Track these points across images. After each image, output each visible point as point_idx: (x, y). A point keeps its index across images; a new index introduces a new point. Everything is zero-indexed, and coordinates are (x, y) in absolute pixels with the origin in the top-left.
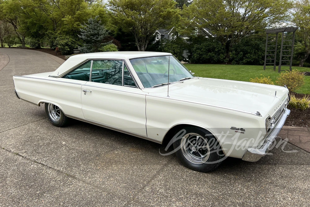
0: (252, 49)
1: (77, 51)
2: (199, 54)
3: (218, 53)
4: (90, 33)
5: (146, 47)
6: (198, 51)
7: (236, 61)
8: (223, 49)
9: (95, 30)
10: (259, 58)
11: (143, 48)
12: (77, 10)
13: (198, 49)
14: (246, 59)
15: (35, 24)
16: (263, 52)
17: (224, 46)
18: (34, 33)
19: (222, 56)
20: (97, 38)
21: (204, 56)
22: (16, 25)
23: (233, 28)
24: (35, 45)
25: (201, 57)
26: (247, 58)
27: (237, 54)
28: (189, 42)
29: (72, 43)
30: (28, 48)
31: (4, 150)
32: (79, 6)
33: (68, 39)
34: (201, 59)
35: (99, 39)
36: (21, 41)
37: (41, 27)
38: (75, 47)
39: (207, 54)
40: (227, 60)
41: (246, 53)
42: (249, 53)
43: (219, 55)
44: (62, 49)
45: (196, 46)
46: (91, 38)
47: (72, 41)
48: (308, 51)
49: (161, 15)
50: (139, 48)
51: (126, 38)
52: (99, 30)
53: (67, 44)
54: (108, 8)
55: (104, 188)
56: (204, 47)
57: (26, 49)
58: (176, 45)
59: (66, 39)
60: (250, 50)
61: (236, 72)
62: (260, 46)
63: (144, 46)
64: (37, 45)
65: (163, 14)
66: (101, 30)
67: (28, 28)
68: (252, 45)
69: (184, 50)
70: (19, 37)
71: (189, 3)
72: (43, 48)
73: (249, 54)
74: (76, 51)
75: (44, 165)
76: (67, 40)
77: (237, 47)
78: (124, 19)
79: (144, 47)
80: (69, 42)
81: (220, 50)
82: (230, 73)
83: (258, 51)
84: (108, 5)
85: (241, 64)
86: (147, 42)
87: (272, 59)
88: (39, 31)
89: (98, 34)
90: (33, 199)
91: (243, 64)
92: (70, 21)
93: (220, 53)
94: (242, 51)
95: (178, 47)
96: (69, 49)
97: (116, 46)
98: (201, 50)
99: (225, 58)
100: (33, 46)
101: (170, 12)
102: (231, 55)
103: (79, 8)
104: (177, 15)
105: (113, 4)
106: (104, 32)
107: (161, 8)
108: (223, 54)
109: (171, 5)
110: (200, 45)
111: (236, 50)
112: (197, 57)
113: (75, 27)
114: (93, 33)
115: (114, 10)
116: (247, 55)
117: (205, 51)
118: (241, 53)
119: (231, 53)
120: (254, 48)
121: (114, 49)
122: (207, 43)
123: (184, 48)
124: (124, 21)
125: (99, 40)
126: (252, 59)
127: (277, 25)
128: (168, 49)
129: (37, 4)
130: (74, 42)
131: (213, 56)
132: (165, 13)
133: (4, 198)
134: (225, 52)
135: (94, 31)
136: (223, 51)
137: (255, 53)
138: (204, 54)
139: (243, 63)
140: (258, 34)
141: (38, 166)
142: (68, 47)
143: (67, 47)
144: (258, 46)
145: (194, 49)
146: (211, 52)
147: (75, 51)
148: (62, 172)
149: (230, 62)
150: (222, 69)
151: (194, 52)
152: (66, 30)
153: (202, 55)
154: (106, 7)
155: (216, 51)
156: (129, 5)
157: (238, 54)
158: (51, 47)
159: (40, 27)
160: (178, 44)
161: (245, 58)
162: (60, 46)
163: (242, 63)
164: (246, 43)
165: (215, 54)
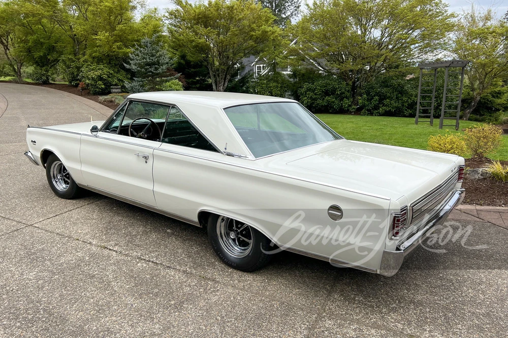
0: (393, 92)
1: (117, 88)
2: (311, 97)
3: (341, 97)
4: (145, 60)
5: (226, 85)
6: (309, 94)
7: (368, 110)
8: (348, 91)
9: (153, 56)
10: (403, 105)
11: (222, 87)
12: (119, 24)
13: (309, 90)
14: (384, 108)
15: (42, 44)
16: (409, 98)
17: (349, 86)
18: (41, 57)
19: (346, 103)
20: (156, 69)
21: (319, 101)
22: (7, 45)
23: (363, 59)
24: (41, 78)
25: (313, 103)
26: (386, 106)
27: (369, 100)
28: (292, 80)
29: (109, 77)
30: (28, 83)
31: (81, 242)
32: (121, 17)
33: (102, 69)
34: (314, 105)
35: (160, 70)
36: (15, 71)
37: (52, 49)
38: (114, 83)
39: (323, 99)
40: (354, 108)
41: (382, 98)
42: (388, 98)
43: (342, 100)
44: (92, 85)
45: (306, 86)
46: (146, 70)
47: (109, 73)
48: (476, 97)
49: (252, 35)
50: (214, 87)
51: (192, 70)
52: (159, 57)
53: (100, 78)
54: (167, 22)
55: (269, 295)
56: (319, 88)
57: (24, 84)
58: (275, 84)
59: (99, 69)
60: (390, 94)
61: (376, 127)
62: (406, 88)
63: (222, 83)
64: (44, 78)
65: (255, 35)
66: (163, 57)
67: (29, 51)
68: (394, 86)
69: (286, 91)
70: (11, 65)
71: (283, 18)
72: (53, 82)
73: (388, 100)
74: (115, 88)
75: (156, 263)
76: (100, 71)
77: (369, 88)
78: (193, 41)
79: (223, 85)
80: (104, 74)
81: (344, 93)
82: (367, 128)
83: (402, 95)
84: (167, 17)
85: (375, 115)
86: (228, 77)
87: (423, 108)
88: (48, 55)
89: (158, 63)
90: (170, 313)
91: (378, 115)
92: (106, 40)
93: (344, 98)
94: (377, 94)
95: (277, 87)
96: (103, 86)
97: (180, 83)
98: (313, 92)
99: (350, 106)
100: (38, 80)
101: (267, 32)
102: (361, 101)
103: (121, 21)
104: (276, 36)
105: (175, 17)
106: (167, 60)
107: (251, 24)
108: (348, 100)
109: (267, 21)
110: (313, 84)
111: (368, 93)
112: (308, 102)
113: (114, 50)
114: (150, 62)
115: (175, 26)
116: (387, 101)
117: (320, 94)
118: (377, 97)
119: (360, 98)
120: (396, 91)
121: (177, 87)
122: (324, 82)
123: (286, 89)
124: (194, 44)
125: (160, 73)
126: (392, 108)
127: (430, 57)
128: (262, 89)
129: (48, 11)
130: (111, 74)
131: (333, 102)
132: (258, 33)
133: (123, 311)
134: (350, 95)
135: (151, 58)
136: (348, 94)
137: (397, 98)
138: (318, 98)
139: (379, 113)
140: (400, 70)
141: (148, 265)
142: (103, 82)
143: (100, 82)
144: (403, 87)
145: (303, 90)
146: (329, 95)
147: (113, 88)
148: (191, 274)
149: (358, 112)
150: (353, 122)
151: (302, 94)
152: (97, 54)
153: (315, 99)
154: (163, 20)
155: (338, 94)
156: (201, 18)
157: (371, 99)
158: (70, 82)
159: (49, 50)
160: (277, 82)
161: (382, 106)
162: (89, 79)
163: (377, 113)
164: (383, 82)
165: (336, 99)
